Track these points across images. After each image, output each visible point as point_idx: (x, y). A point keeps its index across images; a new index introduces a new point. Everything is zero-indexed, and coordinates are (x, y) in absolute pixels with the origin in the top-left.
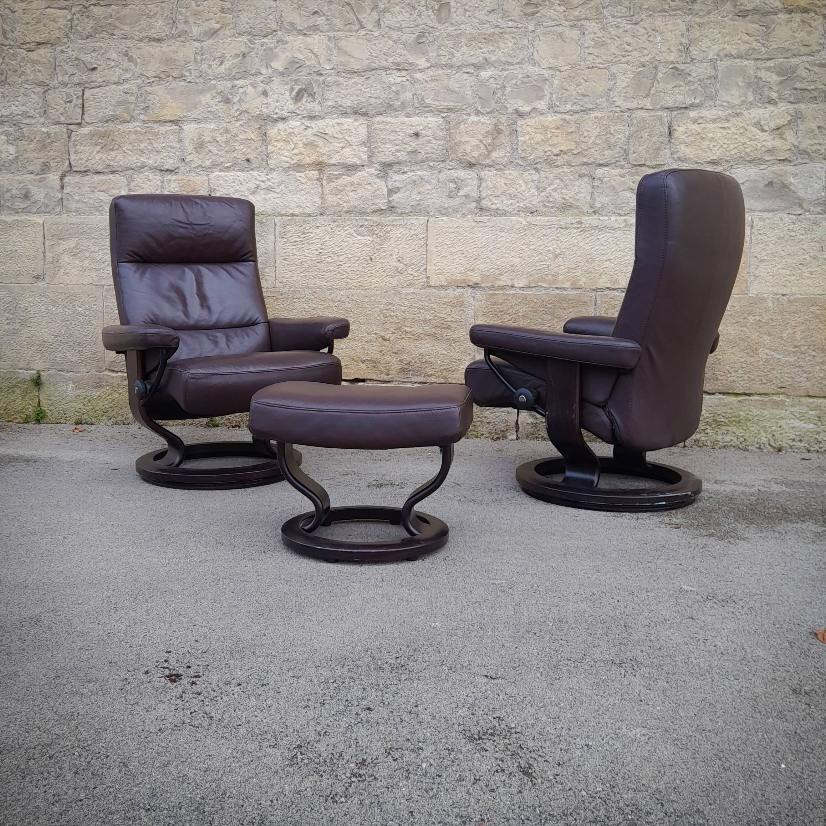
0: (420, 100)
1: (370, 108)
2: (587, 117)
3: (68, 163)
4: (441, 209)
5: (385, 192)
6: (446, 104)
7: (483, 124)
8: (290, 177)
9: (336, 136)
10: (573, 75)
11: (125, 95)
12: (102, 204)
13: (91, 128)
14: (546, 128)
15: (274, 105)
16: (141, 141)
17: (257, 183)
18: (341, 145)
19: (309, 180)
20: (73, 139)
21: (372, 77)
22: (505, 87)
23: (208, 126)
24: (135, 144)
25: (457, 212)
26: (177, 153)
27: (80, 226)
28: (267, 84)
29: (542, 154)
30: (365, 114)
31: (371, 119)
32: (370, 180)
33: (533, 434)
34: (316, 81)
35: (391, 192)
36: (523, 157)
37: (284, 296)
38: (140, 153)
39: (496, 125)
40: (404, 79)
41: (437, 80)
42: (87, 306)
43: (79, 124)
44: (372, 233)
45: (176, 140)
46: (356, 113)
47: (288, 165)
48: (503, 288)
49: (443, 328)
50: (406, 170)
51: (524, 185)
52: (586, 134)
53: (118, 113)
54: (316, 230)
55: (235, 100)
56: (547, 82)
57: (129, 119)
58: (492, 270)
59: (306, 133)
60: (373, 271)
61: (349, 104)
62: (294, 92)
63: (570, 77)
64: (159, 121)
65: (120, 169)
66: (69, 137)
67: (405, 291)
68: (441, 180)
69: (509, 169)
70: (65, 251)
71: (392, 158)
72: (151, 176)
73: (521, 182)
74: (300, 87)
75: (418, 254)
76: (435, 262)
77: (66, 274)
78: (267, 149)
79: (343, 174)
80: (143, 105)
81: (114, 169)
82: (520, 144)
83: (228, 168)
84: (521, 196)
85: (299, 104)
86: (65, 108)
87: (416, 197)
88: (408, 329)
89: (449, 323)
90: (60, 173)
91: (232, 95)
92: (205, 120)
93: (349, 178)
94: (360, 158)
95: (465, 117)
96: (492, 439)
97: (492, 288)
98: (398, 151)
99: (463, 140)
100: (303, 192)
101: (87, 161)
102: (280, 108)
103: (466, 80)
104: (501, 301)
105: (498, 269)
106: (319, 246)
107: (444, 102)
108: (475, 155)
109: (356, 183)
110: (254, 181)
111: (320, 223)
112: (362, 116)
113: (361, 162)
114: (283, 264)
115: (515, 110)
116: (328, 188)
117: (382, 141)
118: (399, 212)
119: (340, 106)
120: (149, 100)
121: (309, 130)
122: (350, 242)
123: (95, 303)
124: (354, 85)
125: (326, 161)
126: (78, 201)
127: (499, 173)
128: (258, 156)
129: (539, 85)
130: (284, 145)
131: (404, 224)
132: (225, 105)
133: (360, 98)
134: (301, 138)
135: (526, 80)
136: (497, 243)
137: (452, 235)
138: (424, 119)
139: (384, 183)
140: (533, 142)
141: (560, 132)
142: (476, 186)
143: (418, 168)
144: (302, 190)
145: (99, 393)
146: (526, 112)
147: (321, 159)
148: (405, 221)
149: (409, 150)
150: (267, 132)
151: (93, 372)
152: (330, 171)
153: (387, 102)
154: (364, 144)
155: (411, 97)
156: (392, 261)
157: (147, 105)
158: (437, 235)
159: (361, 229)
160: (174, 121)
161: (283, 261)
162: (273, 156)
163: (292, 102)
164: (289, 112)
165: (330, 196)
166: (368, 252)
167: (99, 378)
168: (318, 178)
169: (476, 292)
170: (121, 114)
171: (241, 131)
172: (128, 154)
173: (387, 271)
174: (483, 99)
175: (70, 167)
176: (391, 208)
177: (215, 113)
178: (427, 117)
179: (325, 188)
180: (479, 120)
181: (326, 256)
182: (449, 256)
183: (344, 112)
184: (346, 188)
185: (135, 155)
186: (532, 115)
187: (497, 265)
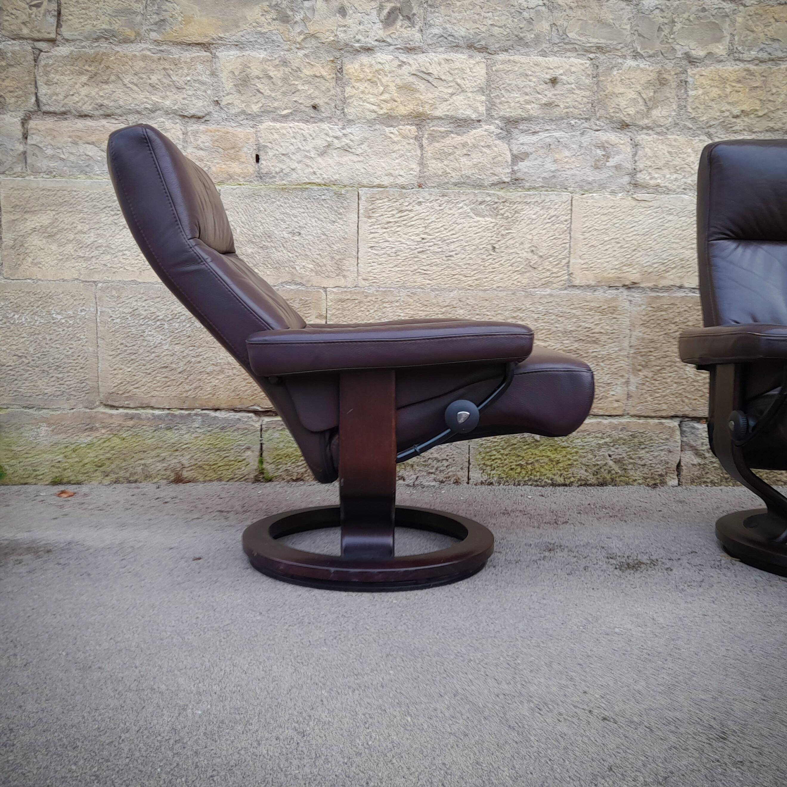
0: (561, 32)
1: (492, 40)
2: (775, 68)
3: (33, 99)
4: (584, 184)
5: (509, 158)
6: (595, 40)
7: (642, 70)
8: (376, 133)
9: (443, 77)
10: (761, 12)
12: (91, 162)
13: (72, 48)
14: (724, 81)
15: (355, 28)
16: (152, 71)
17: (328, 139)
18: (450, 91)
19: (404, 137)
20: (43, 63)
22: (674, 22)
23: (254, 54)
24: (144, 76)
25: (604, 188)
26: (209, 92)
27: (59, 194)
29: (718, 114)
30: (484, 49)
31: (491, 56)
32: (490, 141)
33: (699, 478)
35: (516, 158)
36: (693, 118)
37: (369, 299)
38: (150, 89)
39: (659, 73)
41: (584, 7)
42: (70, 312)
43: (52, 41)
44: (495, 212)
45: (208, 72)
46: (471, 46)
47: (374, 116)
48: (668, 289)
49: (589, 342)
50: (537, 129)
51: (693, 155)
52: (774, 91)
53: (116, 27)
54: (417, 207)
55: (298, 18)
56: (727, 19)
57: (133, 37)
58: (655, 266)
59: (400, 72)
60: (496, 265)
61: (463, 34)
62: (385, 12)
63: (756, 14)
64: (181, 43)
65: (118, 111)
66: (35, 60)
68: (585, 145)
69: (673, 133)
70: (34, 230)
71: (520, 111)
73: (689, 150)
74: (392, 5)
75: (559, 242)
76: (581, 254)
78: (343, 92)
79: (452, 132)
80: (156, 18)
81: (109, 112)
82: (690, 100)
83: (285, 116)
84: (689, 169)
85: (392, 30)
86: (30, 15)
87: (550, 166)
89: (597, 335)
90: (21, 114)
91: (292, 10)
92: (252, 45)
93: (460, 138)
94: (476, 110)
95: (620, 61)
96: (648, 485)
97: (654, 289)
98: (528, 102)
99: (616, 91)
100: (394, 155)
101: (66, 97)
102: (364, 33)
103: (622, 9)
104: (666, 306)
105: (664, 264)
106: (421, 229)
107: (593, 38)
108: (631, 112)
109: (471, 145)
110: (324, 136)
111: (423, 198)
112: (480, 52)
113: (477, 115)
114: (369, 254)
115: (685, 54)
116: (429, 150)
117: (507, 88)
118: (526, 187)
119: (449, 35)
120: (166, 11)
121: (405, 67)
122: (464, 225)
123: (84, 308)
124: (471, 7)
125: (429, 113)
126: (52, 157)
127: (660, 138)
128: (330, 102)
129: (717, 22)
130: (369, 87)
131: (540, 202)
132: (282, 24)
133: (478, 26)
134: (393, 79)
135: (702, 14)
136: (663, 230)
137: (604, 218)
138: (565, 60)
139: (507, 146)
140: (707, 98)
141: (741, 86)
142: (631, 154)
143: (554, 127)
144: (394, 152)
145: (89, 438)
146: (699, 57)
147: (421, 110)
148: (543, 197)
149: (543, 102)
150: (344, 68)
151: (81, 409)
152: (433, 126)
153: (516, 33)
154: (481, 90)
155: (549, 28)
156: (523, 251)
157: (162, 18)
158: (584, 217)
159: (480, 207)
160: (204, 44)
161: (370, 250)
162: (352, 102)
163: (381, 27)
164: (376, 40)
165: (434, 161)
166: (489, 238)
167: (90, 418)
168: (417, 136)
169: (633, 294)
170: (121, 28)
171: (306, 64)
172: (131, 89)
173: (515, 265)
174: (644, 37)
175: (38, 106)
176: (516, 180)
177: (267, 36)
178: (569, 57)
179: (425, 150)
180: (638, 65)
181: (432, 244)
182: (600, 246)
183: (455, 44)
184: (455, 150)
185: (142, 91)
186: (707, 62)
187: (662, 259)
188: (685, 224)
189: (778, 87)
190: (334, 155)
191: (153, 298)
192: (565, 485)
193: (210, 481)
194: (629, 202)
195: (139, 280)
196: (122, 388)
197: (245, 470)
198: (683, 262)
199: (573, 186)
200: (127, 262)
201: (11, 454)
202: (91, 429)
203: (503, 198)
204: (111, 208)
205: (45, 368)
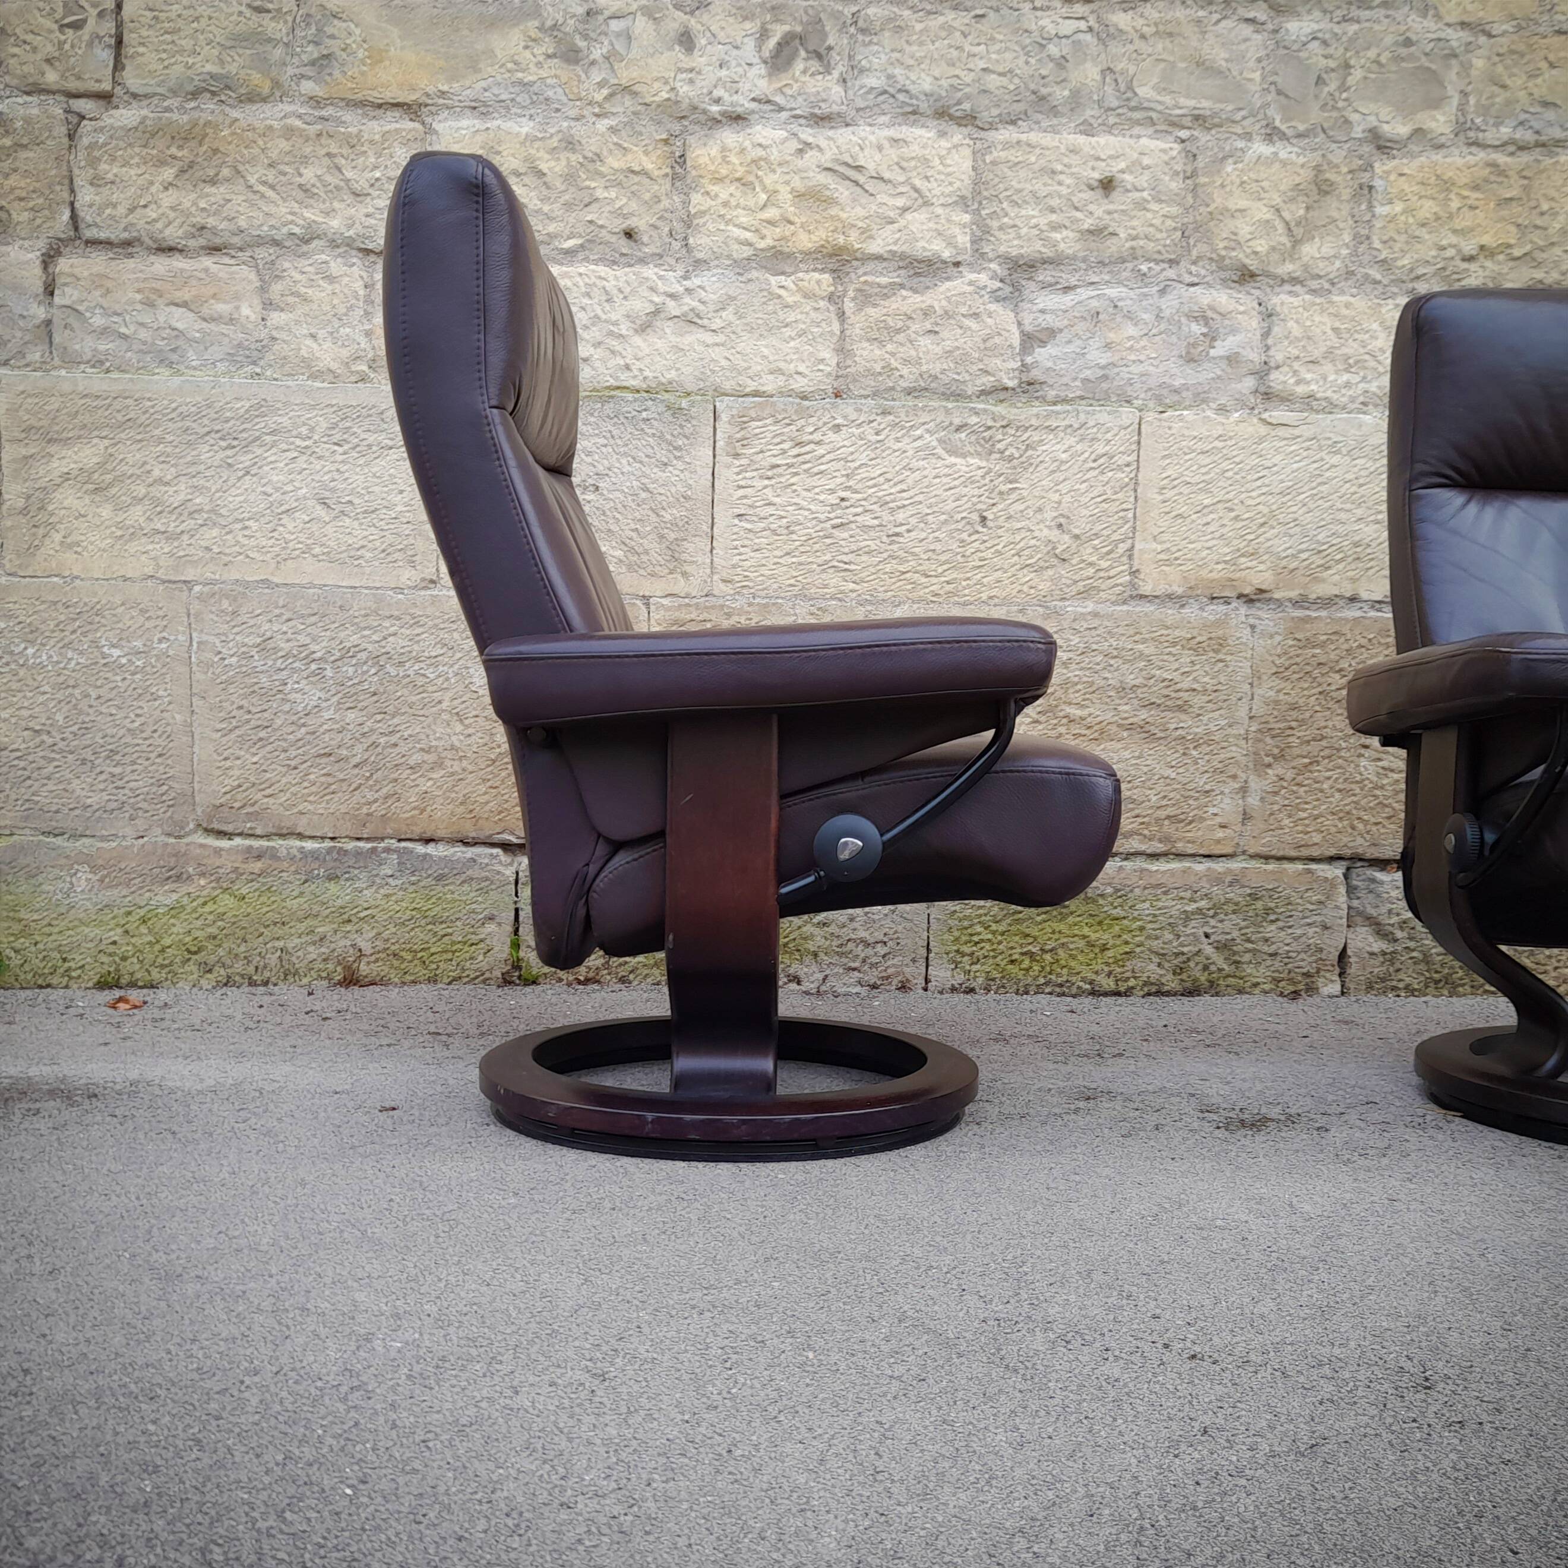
0: (1123, 86)
1: (984, 101)
2: (1548, 161)
3: (66, 215)
4: (1165, 392)
5: (1016, 340)
6: (1192, 103)
7: (1284, 163)
8: (751, 286)
9: (887, 175)
10: (1522, 47)
11: (255, 17)
12: (180, 342)
13: (145, 112)
14: (1446, 185)
15: (711, 74)
16: (305, 160)
17: (657, 299)
18: (900, 202)
19: (806, 296)
20: (85, 141)
21: (992, 14)
22: (1347, 66)
23: (510, 125)
24: (287, 169)
25: (1203, 401)
27: (117, 404)
28: (692, 13)
29: (1434, 253)
30: (968, 120)
31: (983, 134)
32: (978, 304)
33: (1383, 980)
34: (836, 15)
35: (1030, 340)
36: (1384, 261)
37: (734, 620)
38: (300, 195)
39: (1318, 169)
40: (1082, 25)
41: (1170, 35)
42: (138, 644)
43: (105, 97)
44: (988, 447)
46: (942, 114)
47: (747, 252)
48: (1327, 602)
49: (1169, 709)
50: (1073, 281)
51: (1382, 332)
52: (1545, 207)
53: (232, 69)
54: (831, 436)
55: (597, 53)
56: (1454, 62)
57: (266, 91)
58: (1305, 555)
59: (800, 163)
60: (988, 554)
61: (927, 88)
62: (772, 43)
63: (1512, 52)
64: (362, 104)
65: (236, 240)
66: (71, 137)
67: (1072, 608)
68: (1167, 313)
69: (1342, 292)
70: (66, 477)
71: (1038, 245)
72: (336, 267)
73: (1375, 326)
74: (787, 28)
75: (1113, 507)
76: (1156, 532)
77: (70, 546)
78: (686, 203)
79: (902, 286)
80: (313, 52)
81: (218, 241)
82: (1378, 224)
84: (1373, 364)
85: (785, 79)
86: (61, 44)
87: (1097, 356)
88: (1075, 712)
89: (1185, 696)
90: (42, 244)
91: (586, 37)
92: (505, 107)
93: (918, 298)
94: (950, 243)
95: (1240, 144)
96: (1282, 994)
97: (1300, 602)
98: (1055, 227)
99: (1232, 205)
100: (788, 332)
101: (132, 210)
102: (728, 85)
103: (1246, 40)
104: (1325, 637)
105: (1320, 552)
106: (839, 481)
107: (1188, 96)
108: (1259, 249)
109: (939, 312)
110: (647, 293)
111: (845, 417)
112: (960, 125)
113: (954, 252)
114: (735, 530)
115: (1370, 131)
116: (858, 323)
117: (1015, 197)
118: (1049, 398)
119: (900, 91)
120: (332, 37)
121: (810, 153)
122: (925, 473)
123: (165, 634)
124: (943, 34)
125: (857, 246)
126: (104, 332)
127: (1318, 300)
128: (659, 223)
129: (1434, 67)
130: (738, 194)
131: (1076, 426)
132: (565, 66)
133: (957, 72)
134: (787, 177)
135: (1403, 51)
136: (1320, 484)
137: (1205, 460)
138: (1132, 141)
139: (1012, 315)
140: (1411, 220)
141: (1481, 196)
142: (1258, 334)
143: (1107, 277)
144: (786, 326)
145: (175, 896)
146: (1397, 138)
147: (841, 240)
148: (1082, 416)
149: (1086, 226)
150: (688, 155)
151: (157, 836)
152: (865, 274)
153: (1032, 86)
154: (962, 202)
155: (1098, 78)
156: (1041, 526)
157: (325, 52)
158: (1164, 457)
159: (957, 436)
160: (409, 106)
161: (736, 521)
162: (705, 224)
163: (763, 72)
164: (754, 100)
165: (865, 344)
166: (975, 500)
167: (175, 855)
168: (832, 293)
169: (1260, 613)
170: (242, 72)
171: (612, 147)
172: (263, 196)
173: (1026, 552)
174: (1287, 96)
175: (76, 229)
176: (1030, 384)
177: (535, 88)
178: (1139, 137)
179: (849, 321)
180: (1276, 154)
181: (859, 510)
182: (1194, 517)
183: (910, 109)
184: (909, 323)
185: (284, 200)
186: (1413, 148)
187: (1318, 542)
188: (1363, 473)
189: (1553, 199)
190: (668, 330)
191: (303, 616)
192: (1117, 994)
193: (414, 982)
194: (1253, 428)
195: (276, 580)
196: (239, 797)
197: (482, 962)
198: (1358, 549)
199: (1142, 396)
200: (253, 542)
201: (16, 927)
202: (179, 877)
203: (1004, 418)
204: (219, 435)
205: (88, 754)
